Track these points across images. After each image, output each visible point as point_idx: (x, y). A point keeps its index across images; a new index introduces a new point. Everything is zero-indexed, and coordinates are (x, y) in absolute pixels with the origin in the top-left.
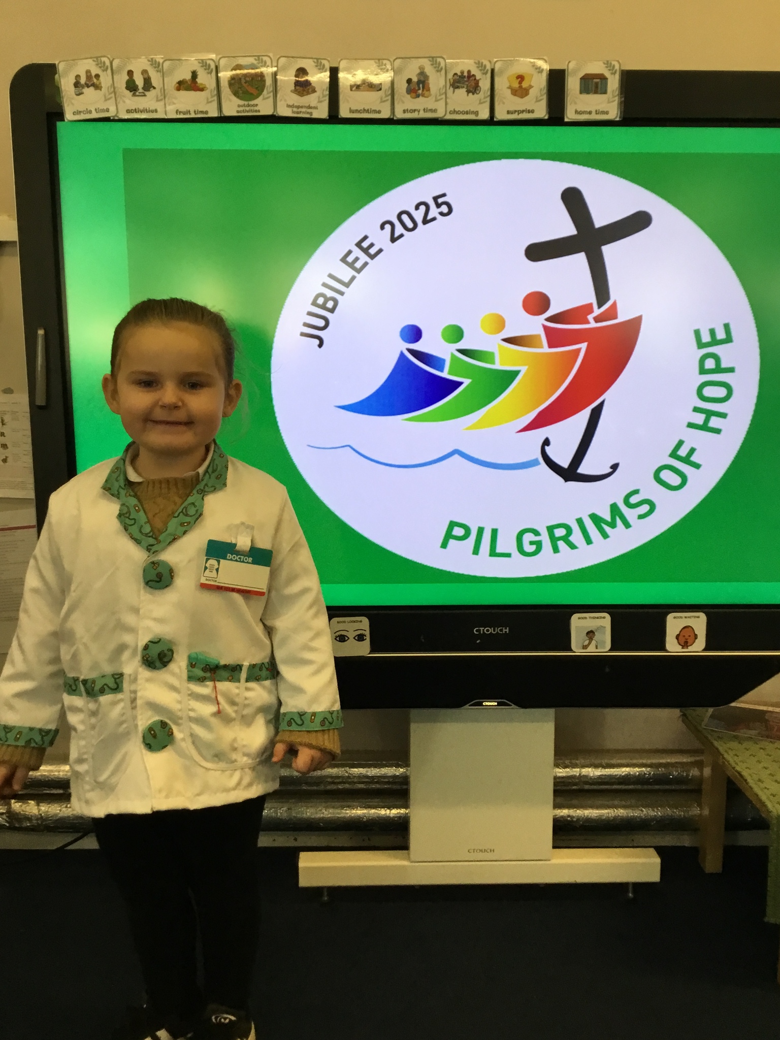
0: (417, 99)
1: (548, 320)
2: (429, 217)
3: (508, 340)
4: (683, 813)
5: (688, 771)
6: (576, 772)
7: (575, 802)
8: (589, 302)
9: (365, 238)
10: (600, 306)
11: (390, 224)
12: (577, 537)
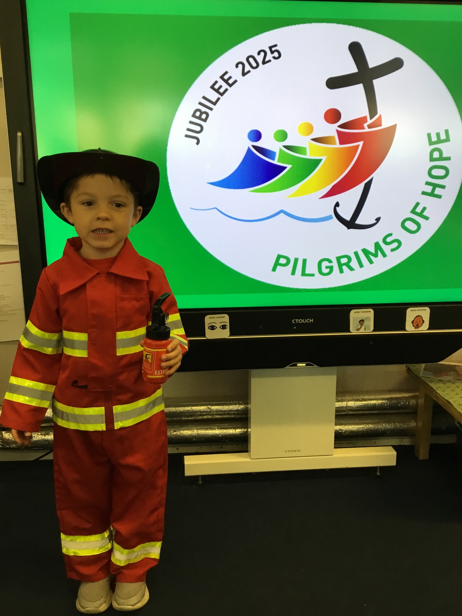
1: (339, 126)
2: (266, 60)
3: (314, 140)
4: (406, 426)
5: (409, 402)
6: (345, 404)
8: (364, 115)
9: (226, 73)
10: (371, 118)
11: (242, 64)
12: (354, 263)
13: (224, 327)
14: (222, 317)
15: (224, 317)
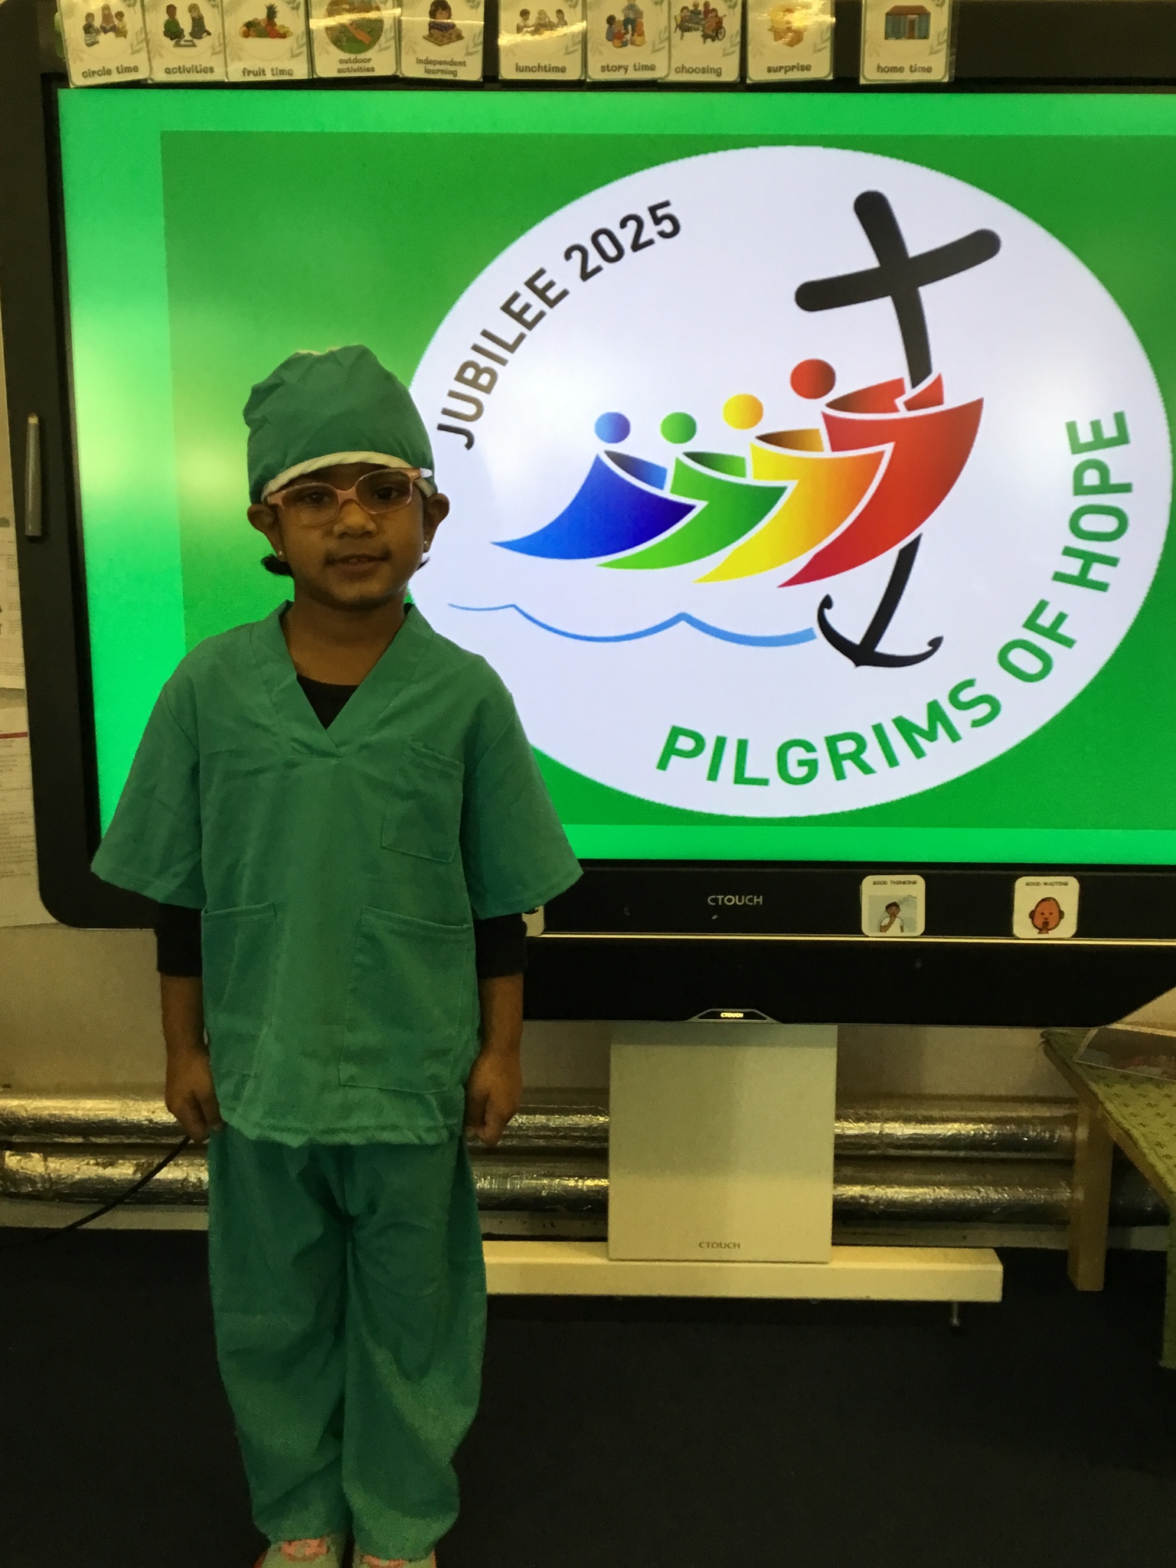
0: (624, 49)
1: (831, 405)
2: (643, 239)
3: (766, 438)
4: (1043, 1196)
5: (1053, 1132)
6: (875, 1128)
7: (872, 1175)
8: (896, 377)
9: (541, 273)
10: (914, 384)
11: (580, 251)
12: (873, 754)
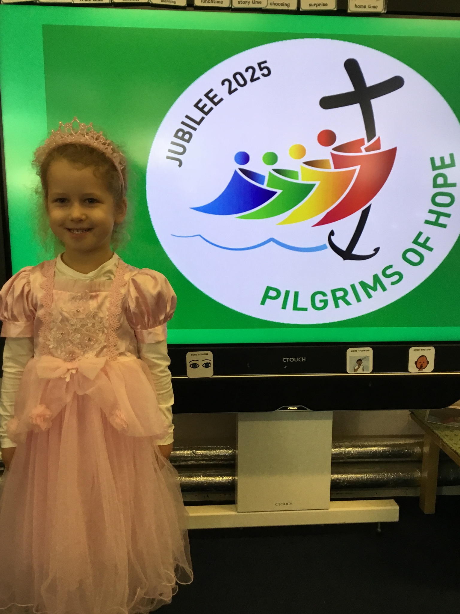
1: (334, 149)
2: (255, 77)
3: (307, 163)
4: (410, 476)
5: (413, 449)
8: (362, 138)
9: (211, 90)
10: (369, 141)
11: (228, 81)
12: (351, 297)
13: (207, 365)
14: (205, 354)
15: (207, 354)
